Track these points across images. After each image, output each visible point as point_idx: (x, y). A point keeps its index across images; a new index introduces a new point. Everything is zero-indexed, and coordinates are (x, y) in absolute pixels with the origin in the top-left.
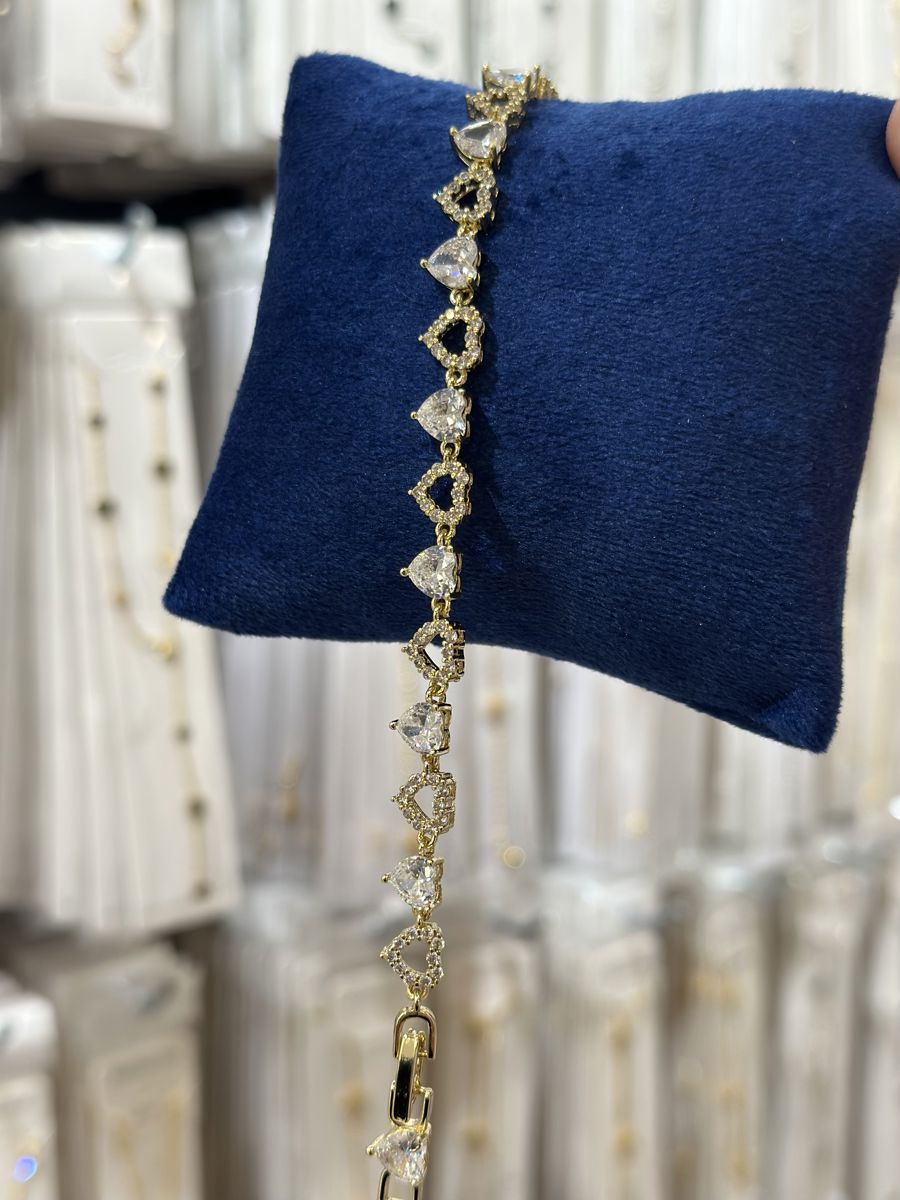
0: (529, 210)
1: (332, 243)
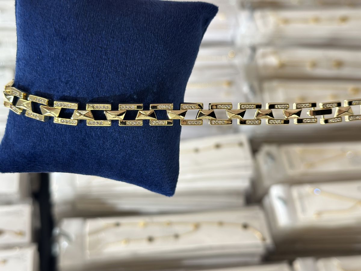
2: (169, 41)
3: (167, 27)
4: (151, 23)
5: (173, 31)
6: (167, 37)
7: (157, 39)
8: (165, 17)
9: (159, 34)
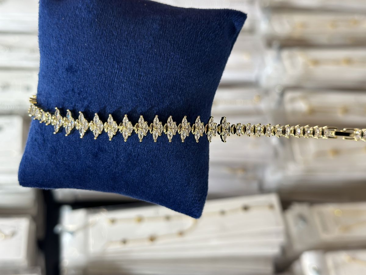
2: (187, 50)
3: (185, 34)
4: (168, 31)
5: (192, 38)
6: (185, 44)
7: (174, 47)
8: (183, 25)
9: (175, 42)
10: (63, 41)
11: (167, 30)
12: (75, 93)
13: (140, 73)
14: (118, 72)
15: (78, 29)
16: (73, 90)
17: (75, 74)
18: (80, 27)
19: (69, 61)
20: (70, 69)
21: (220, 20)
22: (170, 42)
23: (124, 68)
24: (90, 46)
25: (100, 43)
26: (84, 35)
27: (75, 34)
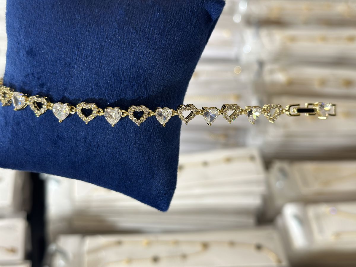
0: (45, 87)
1: (51, 153)
10: (25, 22)
11: (133, 16)
12: (35, 77)
13: (101, 61)
14: (78, 58)
15: (40, 11)
16: (33, 74)
17: (35, 58)
18: (42, 8)
19: (29, 43)
20: (30, 53)
21: (194, 7)
22: (135, 29)
23: (84, 54)
24: (51, 29)
25: (61, 27)
26: (46, 18)
27: (37, 15)
